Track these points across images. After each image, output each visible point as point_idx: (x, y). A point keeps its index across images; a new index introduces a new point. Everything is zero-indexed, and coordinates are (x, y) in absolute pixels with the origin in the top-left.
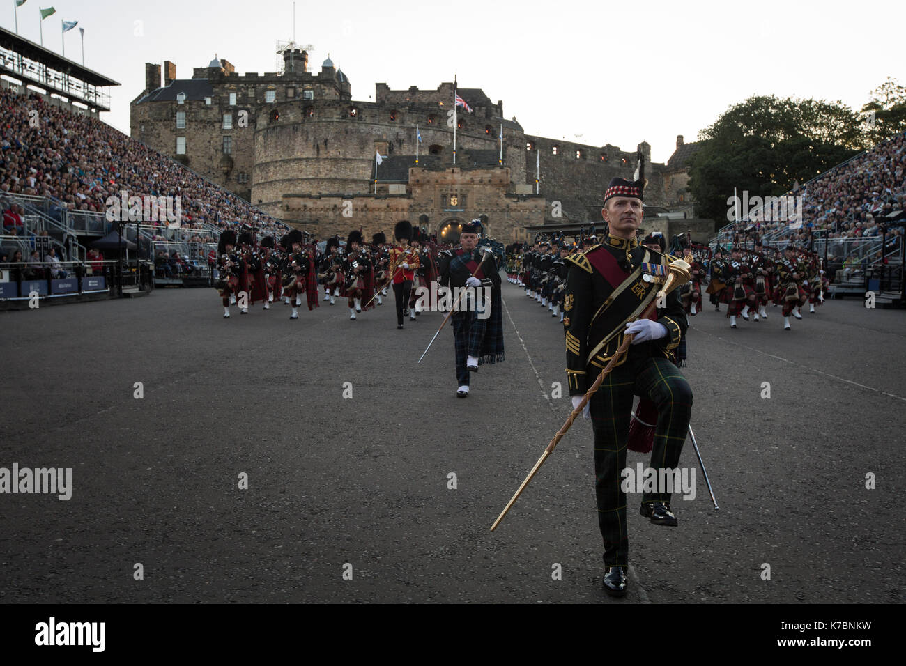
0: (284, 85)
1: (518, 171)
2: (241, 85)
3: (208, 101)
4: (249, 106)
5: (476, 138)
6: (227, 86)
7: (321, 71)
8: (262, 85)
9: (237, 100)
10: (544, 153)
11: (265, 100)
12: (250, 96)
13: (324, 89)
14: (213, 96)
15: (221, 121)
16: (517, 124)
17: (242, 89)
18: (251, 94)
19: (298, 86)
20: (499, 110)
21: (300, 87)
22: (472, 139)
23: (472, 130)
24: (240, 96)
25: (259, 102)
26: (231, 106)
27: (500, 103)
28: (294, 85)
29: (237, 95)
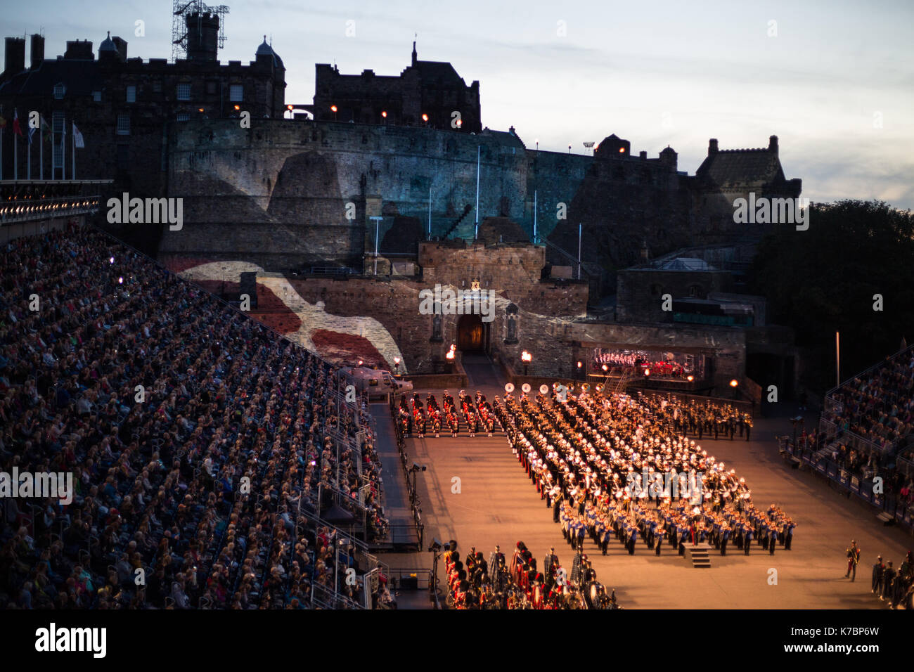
0: (203, 77)
1: (517, 201)
2: (143, 76)
3: (97, 97)
4: (154, 105)
5: (467, 162)
6: (123, 76)
7: (254, 59)
8: (172, 76)
9: (137, 95)
10: (547, 172)
11: (176, 96)
12: (156, 90)
13: (259, 85)
14: (104, 89)
15: (114, 125)
16: (516, 137)
17: (144, 81)
18: (157, 88)
19: (222, 79)
20: (475, 95)
21: (225, 81)
22: (462, 164)
23: (464, 152)
24: (141, 90)
25: (167, 99)
26: (130, 104)
27: (476, 84)
28: (216, 77)
29: (137, 89)
